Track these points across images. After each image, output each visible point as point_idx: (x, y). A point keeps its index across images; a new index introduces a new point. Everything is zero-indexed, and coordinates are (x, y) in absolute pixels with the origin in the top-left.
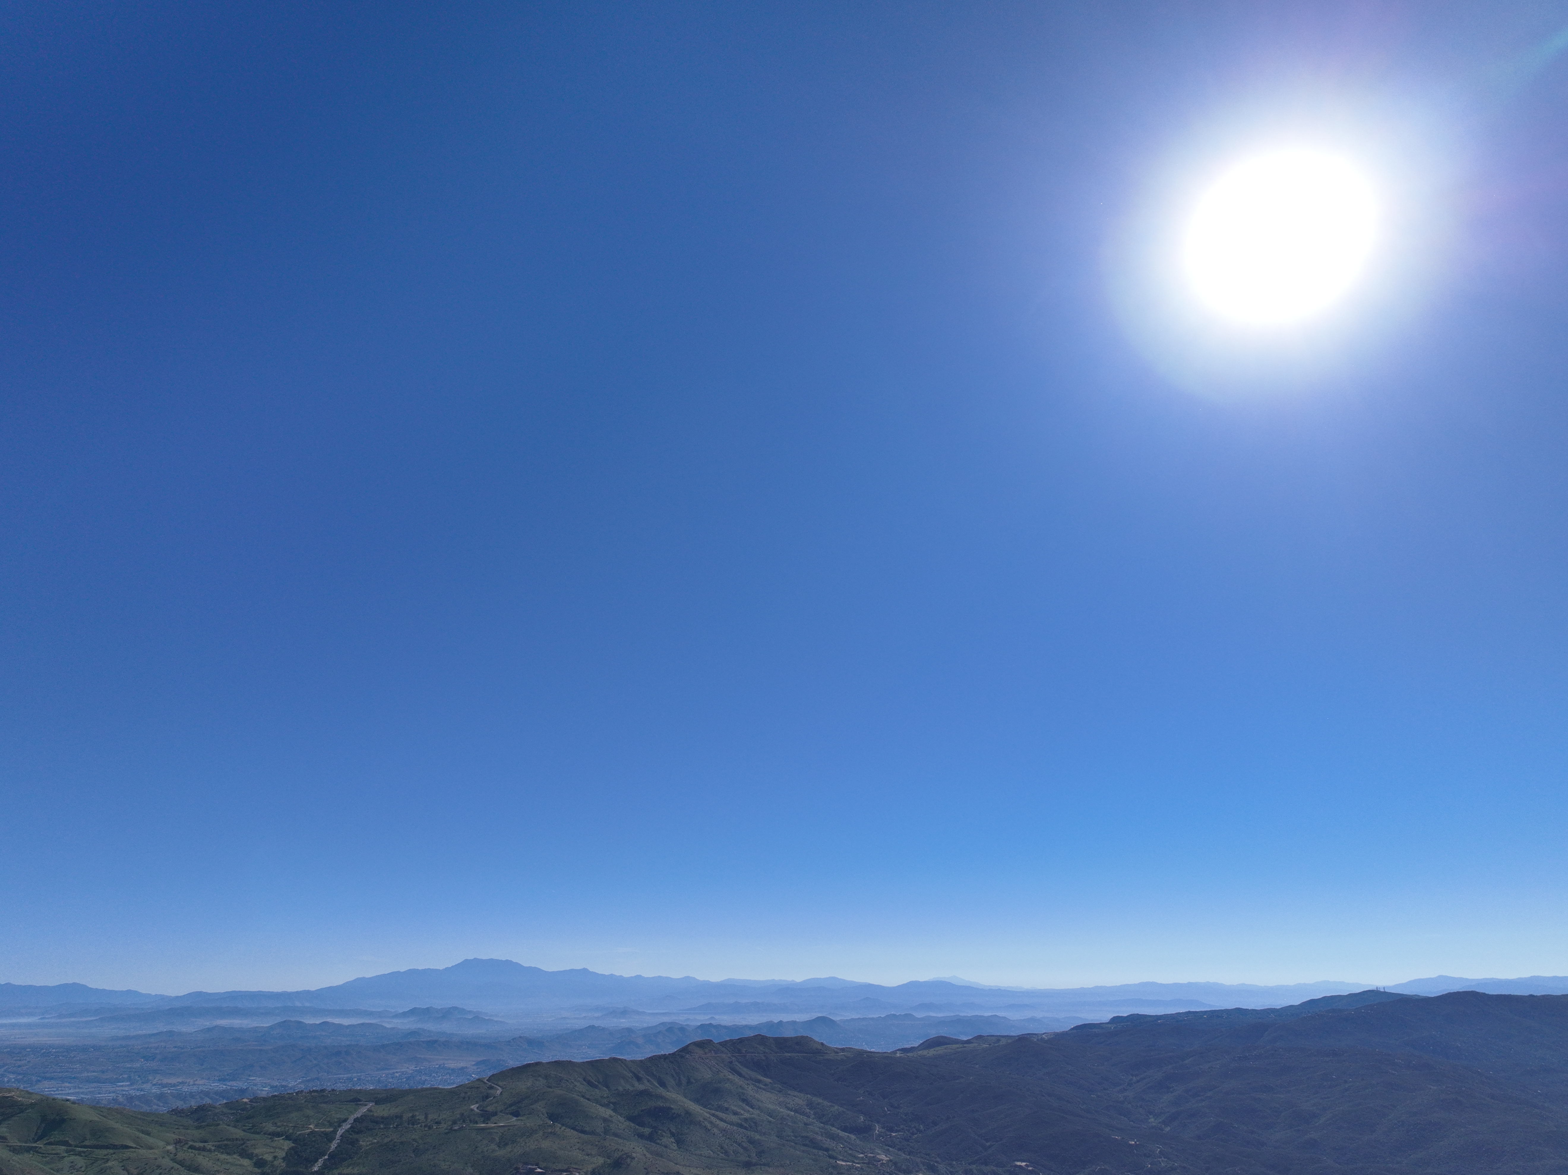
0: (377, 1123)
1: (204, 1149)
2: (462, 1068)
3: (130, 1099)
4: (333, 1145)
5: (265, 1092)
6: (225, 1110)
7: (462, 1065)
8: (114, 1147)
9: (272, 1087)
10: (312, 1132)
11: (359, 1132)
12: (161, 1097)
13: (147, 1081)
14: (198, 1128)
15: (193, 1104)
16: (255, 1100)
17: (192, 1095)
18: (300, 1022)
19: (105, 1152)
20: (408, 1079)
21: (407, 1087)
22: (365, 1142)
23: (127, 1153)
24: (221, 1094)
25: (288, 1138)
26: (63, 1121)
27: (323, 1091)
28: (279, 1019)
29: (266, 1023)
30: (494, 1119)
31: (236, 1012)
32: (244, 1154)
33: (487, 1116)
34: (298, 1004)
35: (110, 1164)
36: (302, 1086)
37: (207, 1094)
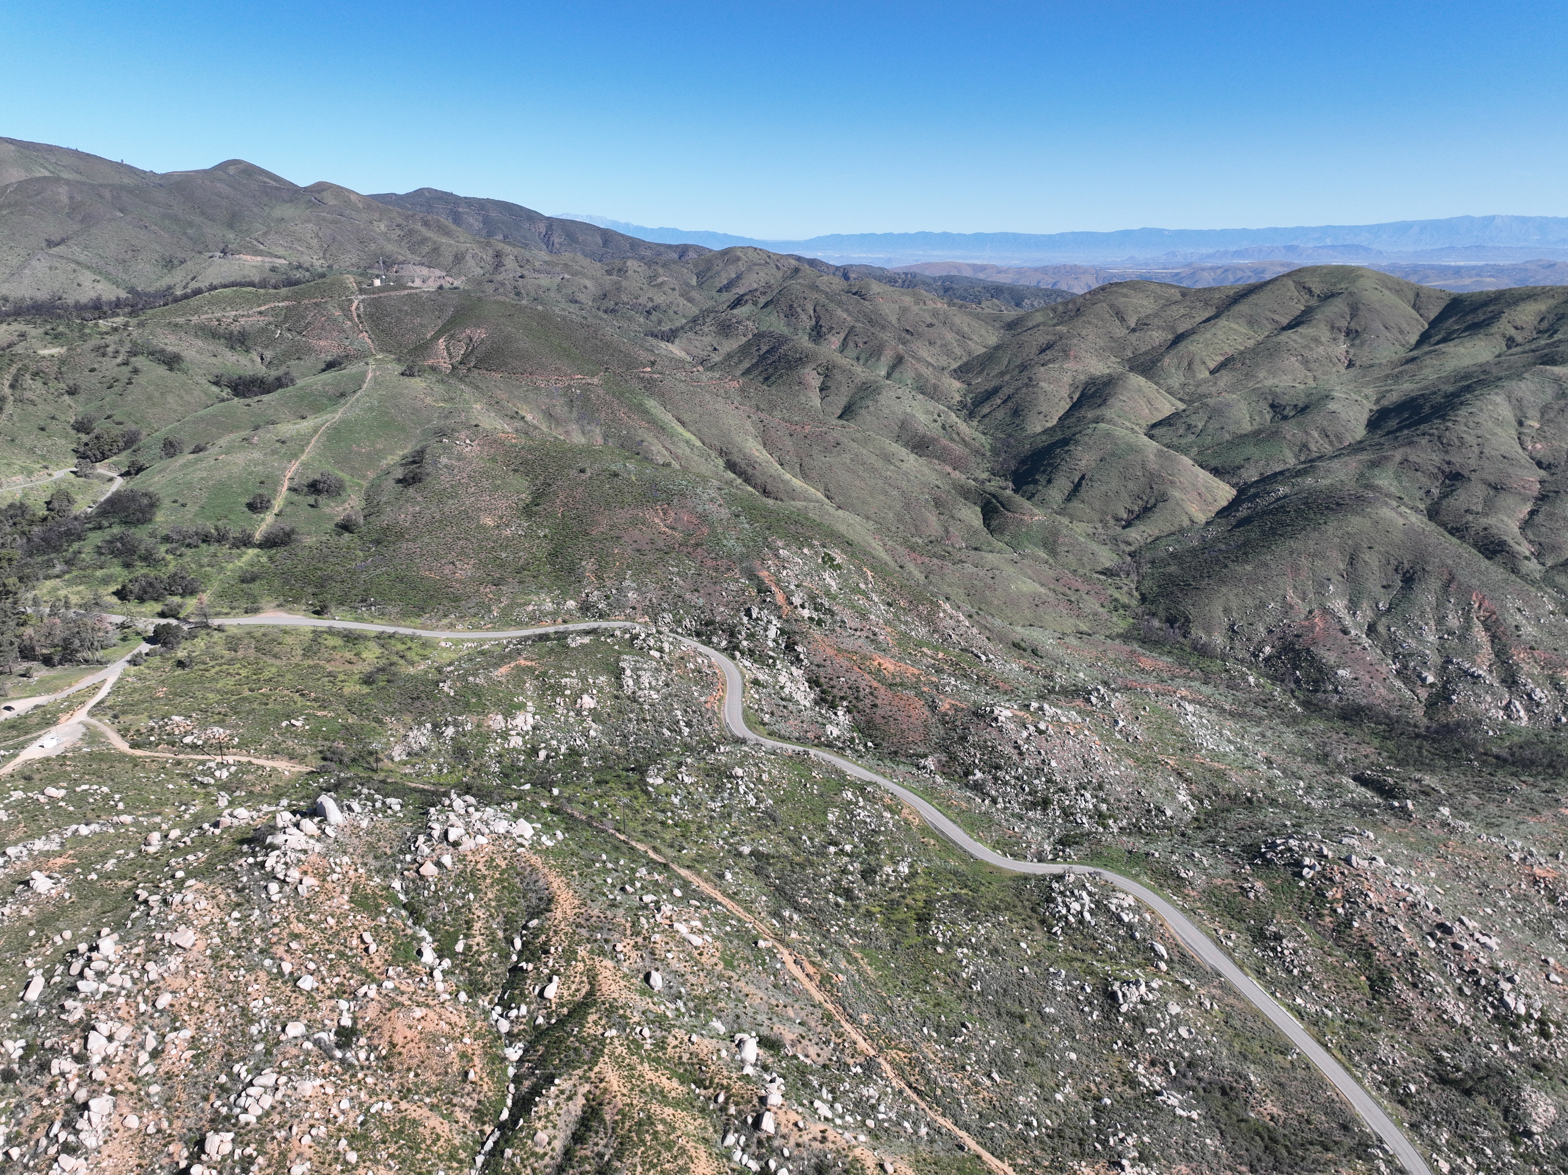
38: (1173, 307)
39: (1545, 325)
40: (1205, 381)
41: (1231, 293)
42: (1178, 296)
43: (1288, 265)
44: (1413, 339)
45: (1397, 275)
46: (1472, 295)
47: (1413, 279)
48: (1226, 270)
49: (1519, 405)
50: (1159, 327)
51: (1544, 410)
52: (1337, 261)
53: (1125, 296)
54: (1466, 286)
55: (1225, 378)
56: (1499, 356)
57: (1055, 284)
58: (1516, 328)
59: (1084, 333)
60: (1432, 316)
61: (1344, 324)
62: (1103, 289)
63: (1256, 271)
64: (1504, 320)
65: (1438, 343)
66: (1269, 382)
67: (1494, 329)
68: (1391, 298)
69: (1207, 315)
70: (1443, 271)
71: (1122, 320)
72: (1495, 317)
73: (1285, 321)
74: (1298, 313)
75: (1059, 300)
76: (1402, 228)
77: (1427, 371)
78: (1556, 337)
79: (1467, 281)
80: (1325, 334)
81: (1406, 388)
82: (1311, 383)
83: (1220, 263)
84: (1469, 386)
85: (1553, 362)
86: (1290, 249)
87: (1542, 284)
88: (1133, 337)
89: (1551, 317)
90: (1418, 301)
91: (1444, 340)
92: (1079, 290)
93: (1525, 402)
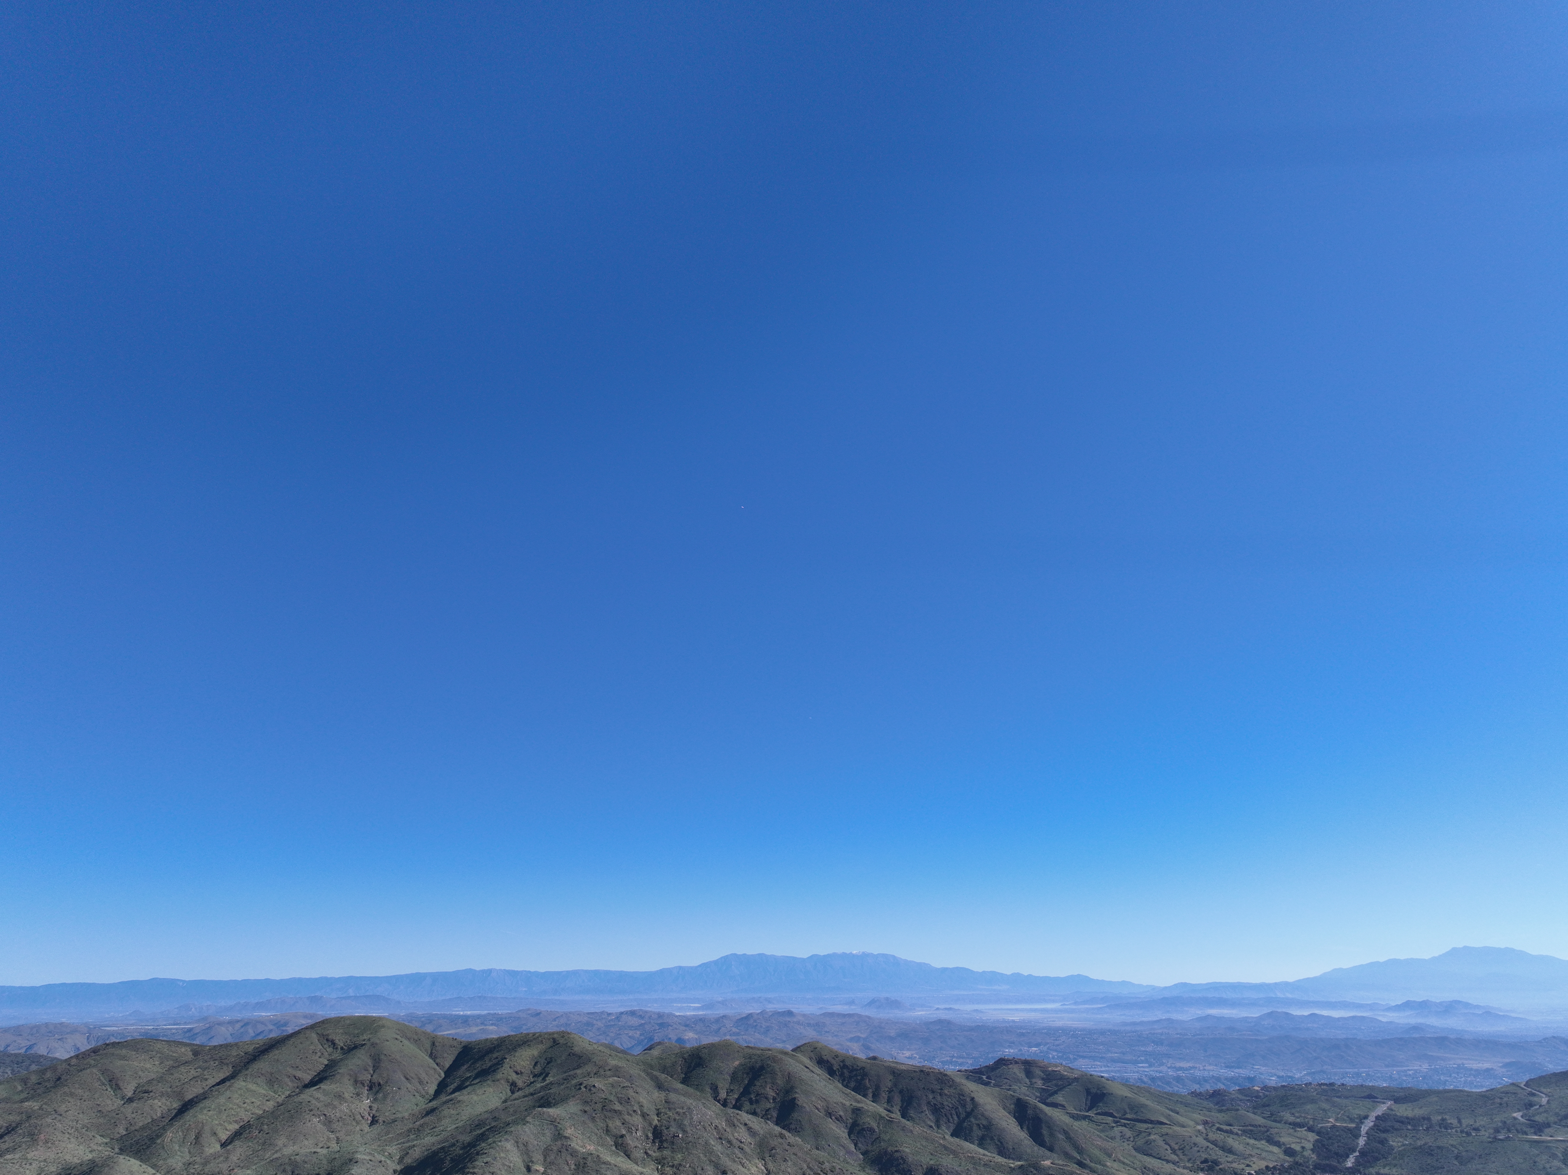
0: (1402, 1122)
1: (1231, 1132)
2: (1487, 1070)
3: (1153, 1079)
4: (1362, 1141)
5: (1273, 1082)
6: (1240, 1096)
7: (1487, 1065)
8: (1152, 1122)
9: (1279, 1077)
10: (1334, 1127)
11: (1385, 1131)
12: (1178, 1079)
13: (1162, 1064)
14: (1220, 1111)
15: (1209, 1087)
16: (1265, 1088)
17: (1206, 1080)
18: (1287, 1014)
19: (1145, 1126)
20: (1424, 1078)
21: (1425, 1087)
22: (1396, 1142)
23: (1164, 1129)
24: (1232, 1080)
25: (1310, 1129)
26: (1104, 1095)
27: (1332, 1084)
28: (1266, 1010)
29: (1254, 1013)
30: (1547, 1130)
31: (1221, 1002)
32: (1271, 1141)
33: (1539, 1128)
34: (1280, 995)
35: (1152, 1137)
36: (1309, 1079)
37: (1218, 1079)
38: (183, 1069)
39: (538, 1069)
40: (215, 1156)
41: (251, 1049)
42: (190, 1056)
43: (312, 1016)
44: (432, 1089)
45: (414, 1024)
46: (479, 1043)
47: (429, 1028)
48: (246, 1024)
49: (525, 1150)
50: (162, 1095)
51: (546, 1152)
52: (360, 1012)
53: (123, 1058)
54: (474, 1033)
55: (239, 1150)
56: (505, 1101)
57: (30, 1047)
58: (517, 1073)
59: (63, 1108)
60: (447, 1065)
61: (366, 1077)
62: (95, 1051)
63: (278, 1024)
64: (506, 1066)
65: (454, 1092)
66: (288, 1151)
67: (499, 1075)
68: (410, 1047)
69: (221, 1076)
70: (454, 1020)
71: (117, 1088)
72: (500, 1063)
73: (307, 1078)
74: (321, 1067)
75: (34, 1067)
76: (416, 979)
77: (445, 1122)
78: (550, 1079)
79: (474, 1030)
80: (347, 1088)
81: (428, 1142)
82: (335, 1147)
83: (238, 1016)
84: (483, 1134)
85: (548, 1104)
86: (314, 1000)
87: (532, 1031)
88: (129, 1110)
89: (542, 1061)
90: (434, 1049)
91: (459, 1089)
92: (63, 1053)
93: (530, 1147)
